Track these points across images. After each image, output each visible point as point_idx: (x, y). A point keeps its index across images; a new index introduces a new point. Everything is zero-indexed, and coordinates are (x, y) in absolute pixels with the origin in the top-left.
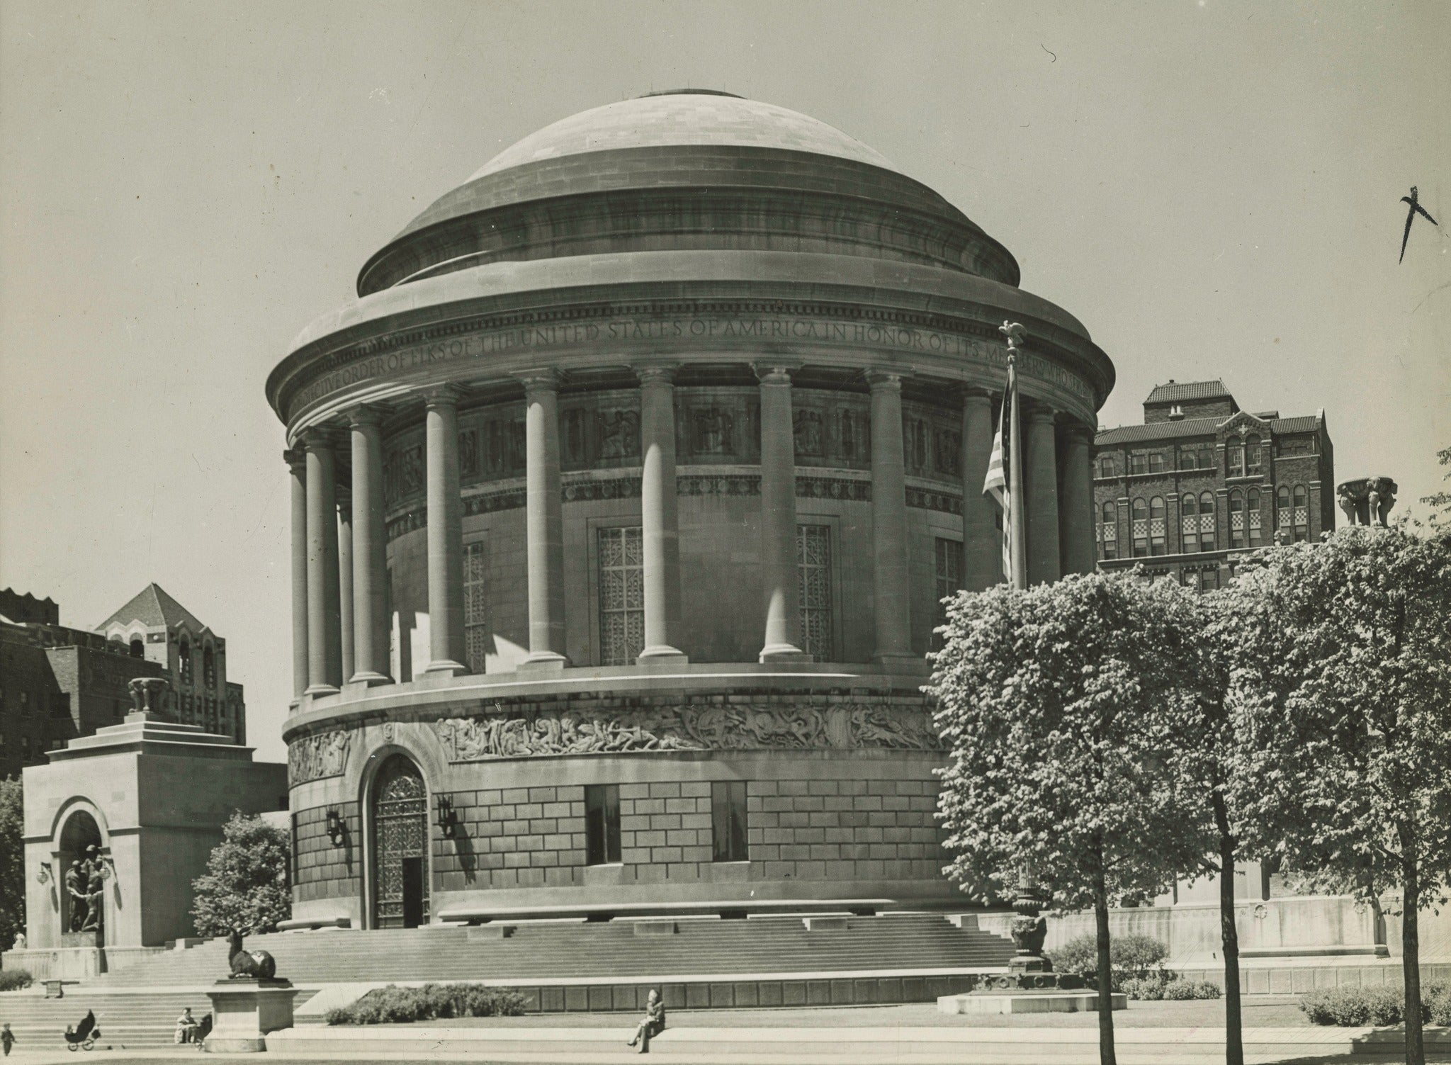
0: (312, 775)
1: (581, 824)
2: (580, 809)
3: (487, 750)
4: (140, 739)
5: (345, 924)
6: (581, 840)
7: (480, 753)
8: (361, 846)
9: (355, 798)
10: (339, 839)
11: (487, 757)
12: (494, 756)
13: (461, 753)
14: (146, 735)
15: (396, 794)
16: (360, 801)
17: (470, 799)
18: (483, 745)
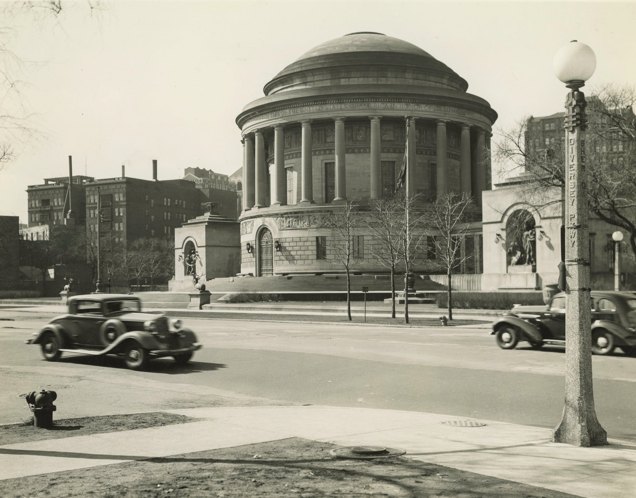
0: (244, 233)
1: (315, 248)
2: (315, 243)
3: (289, 227)
4: (207, 220)
5: (251, 275)
6: (315, 252)
7: (287, 227)
8: (256, 253)
9: (255, 239)
10: (250, 251)
11: (289, 228)
12: (291, 228)
13: (282, 227)
14: (209, 219)
15: (265, 239)
16: (256, 240)
17: (284, 240)
18: (288, 225)
